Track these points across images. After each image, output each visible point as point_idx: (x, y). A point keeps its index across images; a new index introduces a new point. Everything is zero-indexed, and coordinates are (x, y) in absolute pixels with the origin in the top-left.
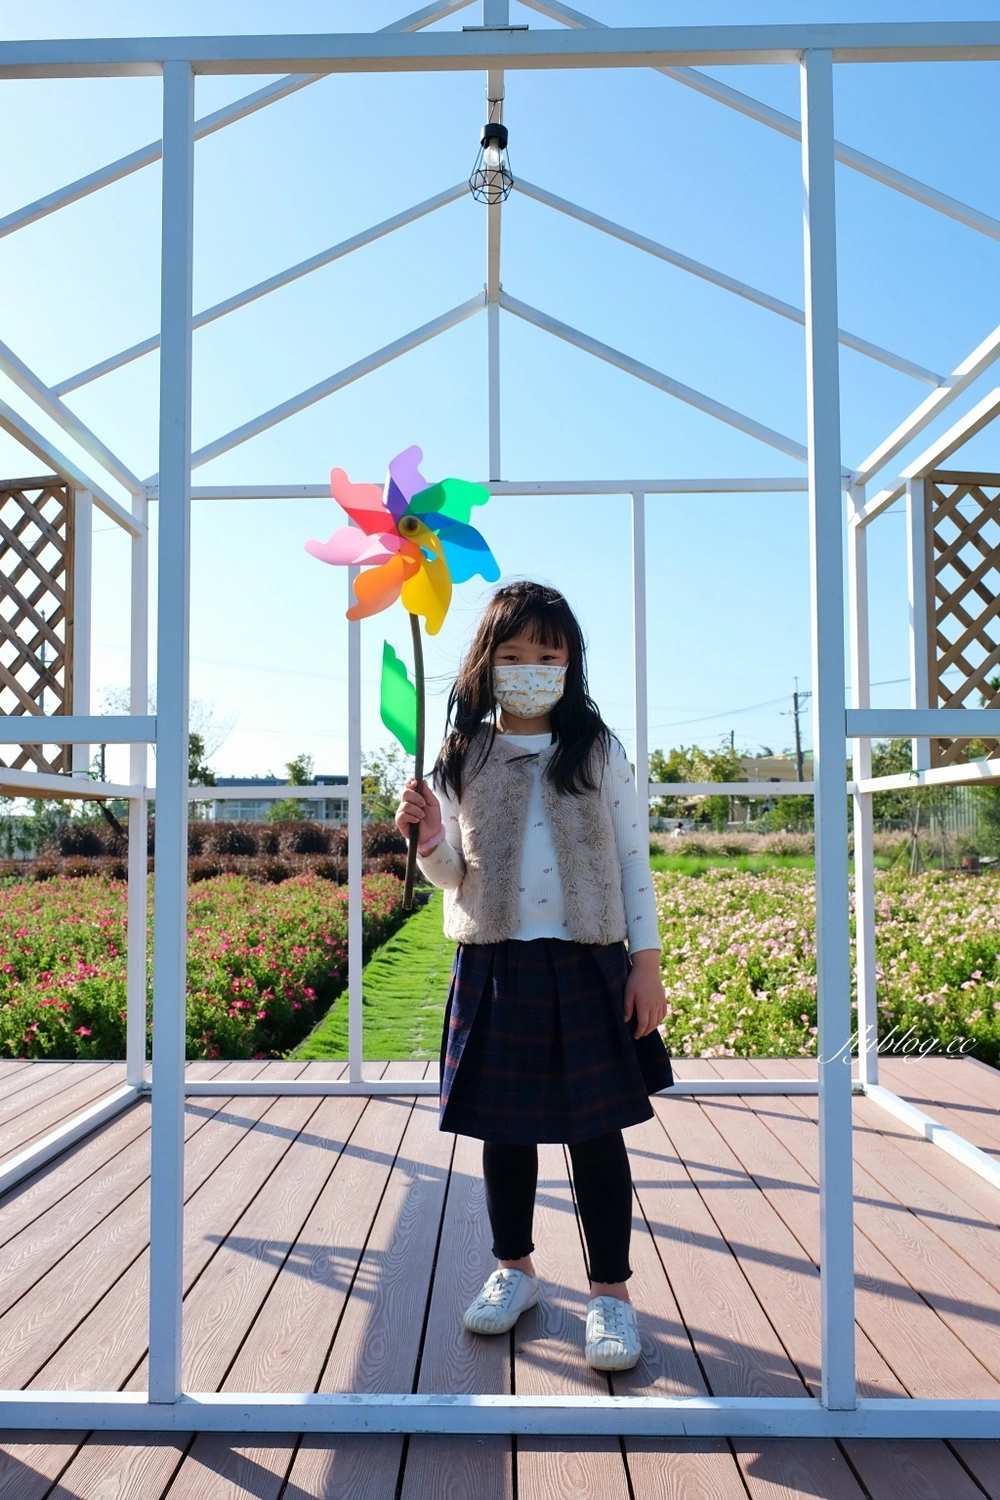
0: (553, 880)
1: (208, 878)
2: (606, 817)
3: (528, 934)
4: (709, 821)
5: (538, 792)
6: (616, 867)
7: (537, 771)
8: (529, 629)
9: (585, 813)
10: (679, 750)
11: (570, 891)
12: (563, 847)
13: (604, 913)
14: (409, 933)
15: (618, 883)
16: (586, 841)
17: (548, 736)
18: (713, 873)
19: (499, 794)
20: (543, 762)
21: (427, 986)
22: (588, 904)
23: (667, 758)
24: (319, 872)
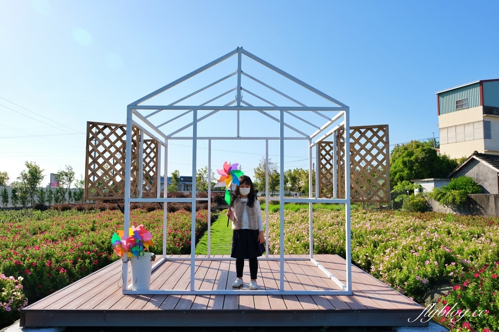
0: (247, 220)
1: (153, 211)
2: (255, 211)
3: (243, 228)
4: (305, 193)
5: (246, 207)
6: (257, 219)
7: (245, 204)
8: (245, 183)
9: (252, 210)
10: (296, 169)
11: (250, 222)
12: (249, 216)
13: (255, 225)
14: (214, 227)
15: (257, 221)
16: (252, 215)
17: (247, 199)
18: (301, 210)
19: (240, 208)
20: (246, 203)
21: (220, 241)
22: (252, 224)
23: (292, 171)
24: (185, 209)
